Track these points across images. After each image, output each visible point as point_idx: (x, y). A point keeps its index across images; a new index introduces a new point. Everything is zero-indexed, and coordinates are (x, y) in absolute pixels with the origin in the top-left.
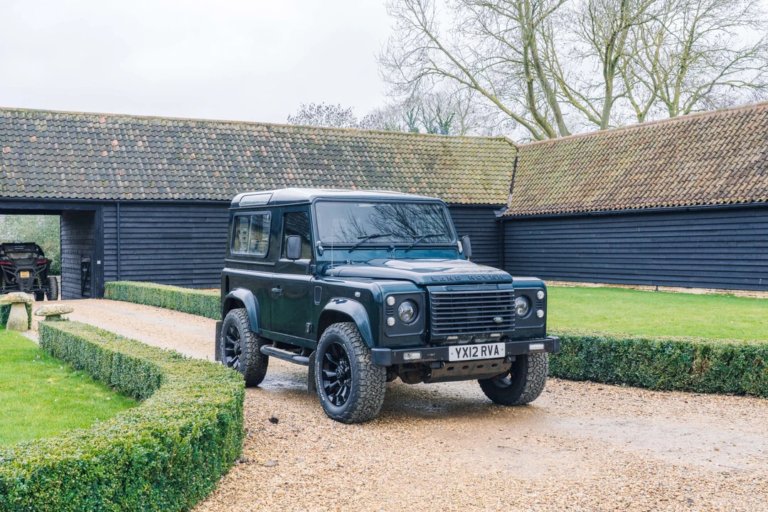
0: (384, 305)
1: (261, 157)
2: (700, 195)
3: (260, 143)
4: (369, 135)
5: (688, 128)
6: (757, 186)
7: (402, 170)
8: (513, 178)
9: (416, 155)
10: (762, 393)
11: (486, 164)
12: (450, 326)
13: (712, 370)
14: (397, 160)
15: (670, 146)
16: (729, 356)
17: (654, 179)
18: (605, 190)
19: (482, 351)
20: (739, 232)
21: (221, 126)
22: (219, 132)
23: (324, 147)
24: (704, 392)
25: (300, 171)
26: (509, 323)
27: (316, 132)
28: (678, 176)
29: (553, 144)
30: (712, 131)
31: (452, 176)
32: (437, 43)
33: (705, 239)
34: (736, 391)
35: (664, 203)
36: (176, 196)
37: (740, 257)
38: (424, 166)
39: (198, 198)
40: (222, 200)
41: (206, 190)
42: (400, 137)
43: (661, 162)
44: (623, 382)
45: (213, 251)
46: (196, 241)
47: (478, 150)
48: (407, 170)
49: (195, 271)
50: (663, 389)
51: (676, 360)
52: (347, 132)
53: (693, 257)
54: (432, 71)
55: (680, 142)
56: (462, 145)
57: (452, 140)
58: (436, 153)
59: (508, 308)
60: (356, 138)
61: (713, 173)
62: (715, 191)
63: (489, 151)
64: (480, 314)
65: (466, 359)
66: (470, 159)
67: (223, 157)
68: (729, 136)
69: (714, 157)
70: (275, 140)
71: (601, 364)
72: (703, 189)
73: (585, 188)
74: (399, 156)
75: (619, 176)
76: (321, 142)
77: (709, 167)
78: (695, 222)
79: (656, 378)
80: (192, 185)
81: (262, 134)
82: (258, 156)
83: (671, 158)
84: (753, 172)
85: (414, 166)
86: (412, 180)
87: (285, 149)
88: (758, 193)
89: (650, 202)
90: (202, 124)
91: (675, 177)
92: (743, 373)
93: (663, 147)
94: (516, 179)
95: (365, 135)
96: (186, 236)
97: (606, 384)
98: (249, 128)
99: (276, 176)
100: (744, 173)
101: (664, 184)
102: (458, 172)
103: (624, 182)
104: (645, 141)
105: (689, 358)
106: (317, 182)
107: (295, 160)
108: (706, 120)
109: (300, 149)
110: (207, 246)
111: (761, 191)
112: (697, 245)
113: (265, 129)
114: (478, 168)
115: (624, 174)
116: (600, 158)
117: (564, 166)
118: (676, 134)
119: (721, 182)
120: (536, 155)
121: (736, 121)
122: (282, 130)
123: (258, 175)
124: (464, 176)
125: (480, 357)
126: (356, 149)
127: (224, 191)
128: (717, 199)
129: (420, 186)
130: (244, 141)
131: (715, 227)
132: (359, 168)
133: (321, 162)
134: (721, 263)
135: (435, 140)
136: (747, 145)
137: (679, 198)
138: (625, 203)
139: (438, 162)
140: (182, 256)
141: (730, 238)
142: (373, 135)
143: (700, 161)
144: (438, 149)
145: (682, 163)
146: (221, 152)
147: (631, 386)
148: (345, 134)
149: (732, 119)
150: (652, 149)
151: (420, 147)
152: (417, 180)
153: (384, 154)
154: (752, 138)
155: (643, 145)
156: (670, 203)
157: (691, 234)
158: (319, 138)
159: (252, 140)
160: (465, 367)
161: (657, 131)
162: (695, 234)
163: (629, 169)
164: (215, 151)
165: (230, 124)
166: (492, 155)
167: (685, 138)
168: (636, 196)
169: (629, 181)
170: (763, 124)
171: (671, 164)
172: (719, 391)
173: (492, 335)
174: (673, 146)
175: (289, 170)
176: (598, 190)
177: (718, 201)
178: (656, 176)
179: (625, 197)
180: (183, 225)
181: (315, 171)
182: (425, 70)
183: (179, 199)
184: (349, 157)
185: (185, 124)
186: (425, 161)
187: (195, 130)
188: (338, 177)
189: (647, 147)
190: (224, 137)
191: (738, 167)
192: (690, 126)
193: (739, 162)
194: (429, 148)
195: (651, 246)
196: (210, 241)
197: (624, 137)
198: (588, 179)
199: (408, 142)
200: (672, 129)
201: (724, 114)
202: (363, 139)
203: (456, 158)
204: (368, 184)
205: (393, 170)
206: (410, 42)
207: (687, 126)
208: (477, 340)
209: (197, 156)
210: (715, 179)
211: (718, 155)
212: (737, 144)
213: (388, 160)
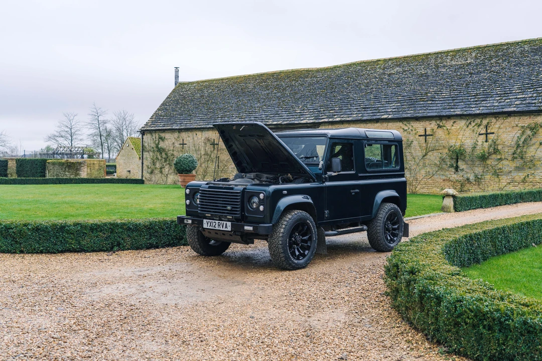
19: (218, 225)
26: (236, 211)
64: (220, 203)
125: (217, 228)
160: (216, 233)
173: (228, 217)
208: (223, 219)
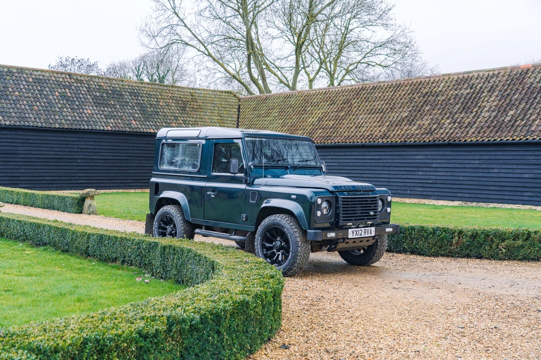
0: (316, 204)
1: (67, 97)
2: (371, 136)
3: (65, 87)
4: (140, 85)
5: (359, 92)
6: (408, 132)
7: (165, 110)
8: (238, 119)
9: (174, 101)
10: (492, 257)
11: (220, 109)
12: (349, 217)
13: (464, 244)
14: (161, 104)
15: (348, 103)
16: (475, 236)
17: (339, 125)
18: (305, 130)
19: (365, 232)
20: (396, 161)
21: (35, 73)
22: (34, 77)
23: (110, 92)
24: (458, 257)
25: (95, 108)
26: (376, 215)
27: (104, 80)
28: (355, 123)
29: (265, 97)
30: (376, 95)
31: (199, 116)
32: (183, 22)
33: (373, 164)
34: (477, 256)
35: (347, 140)
36: (8, 123)
37: (396, 176)
38: (179, 109)
39: (24, 125)
40: (42, 127)
41: (29, 119)
42: (161, 87)
43: (343, 114)
44: (408, 252)
45: (34, 164)
46: (21, 156)
47: (214, 99)
48: (169, 111)
49: (20, 178)
50: (433, 256)
51: (442, 238)
52: (126, 82)
53: (365, 176)
54: (178, 41)
55: (354, 101)
56: (203, 95)
57: (197, 91)
58: (187, 100)
59: (375, 206)
60: (132, 86)
61: (378, 122)
62: (381, 134)
63: (221, 100)
64: (362, 210)
65: (357, 237)
66: (210, 105)
67: (39, 96)
68: (387, 99)
69: (378, 112)
70: (76, 85)
71: (393, 241)
72: (372, 133)
73: (291, 128)
74: (162, 101)
75: (315, 122)
76: (108, 88)
77: (375, 118)
78: (368, 154)
79: (429, 249)
80: (18, 115)
81: (66, 80)
82: (63, 96)
83: (349, 112)
84: (404, 123)
85: (173, 108)
86: (173, 118)
87: (83, 92)
88: (409, 137)
89: (337, 140)
90: (21, 70)
91: (353, 124)
92: (482, 245)
93: (343, 104)
94: (240, 120)
95: (138, 85)
96: (14, 152)
97: (396, 253)
98: (55, 75)
99: (78, 111)
100: (399, 123)
101: (346, 128)
102: (202, 114)
103: (318, 126)
104: (331, 99)
105: (450, 237)
106: (108, 117)
107: (91, 100)
108: (371, 88)
109: (94, 92)
110: (30, 160)
111: (410, 135)
112: (369, 168)
113: (68, 76)
114: (215, 112)
115: (318, 120)
116: (300, 109)
117: (275, 113)
118: (351, 96)
119: (384, 129)
120: (253, 104)
121: (391, 90)
122: (79, 78)
123: (65, 110)
124: (207, 117)
125: (363, 236)
126: (132, 94)
127: (43, 121)
128: (382, 139)
129: (178, 122)
130: (53, 85)
131: (380, 157)
132: (136, 108)
133: (110, 103)
134: (384, 180)
135: (185, 90)
136: (399, 105)
137: (357, 138)
138: (320, 139)
139: (189, 106)
140: (10, 167)
141: (390, 164)
142: (143, 85)
143: (369, 114)
144: (188, 97)
145: (357, 115)
146: (37, 92)
147: (412, 254)
148: (124, 83)
149: (388, 88)
150: (336, 105)
151: (176, 95)
152: (176, 118)
153: (152, 99)
154: (402, 101)
155: (329, 102)
156: (351, 141)
157: (365, 161)
158: (106, 85)
159: (59, 84)
160: (354, 242)
161: (338, 93)
162: (367, 161)
163: (321, 117)
164: (32, 90)
165: (42, 71)
166: (223, 103)
167: (358, 99)
168: (328, 135)
169: (321, 125)
170: (408, 92)
171: (350, 115)
172: (468, 256)
173: (368, 223)
174: (350, 104)
175: (87, 107)
176: (301, 130)
177: (383, 141)
178: (340, 122)
179: (320, 136)
180: (12, 144)
181: (106, 109)
182: (174, 41)
183: (10, 125)
184: (128, 100)
185: (9, 70)
186: (180, 105)
187: (16, 74)
188: (122, 114)
189: (332, 104)
190: (38, 81)
191: (394, 119)
192: (360, 91)
193: (394, 116)
194: (182, 96)
195: (337, 168)
196: (32, 156)
197: (315, 95)
198: (293, 123)
199: (167, 91)
200: (348, 92)
201: (382, 85)
202: (136, 87)
203: (200, 104)
204: (143, 120)
205: (159, 111)
206: (164, 20)
207: (358, 91)
208: (360, 226)
209: (20, 94)
210: (380, 126)
211: (381, 111)
212: (392, 104)
213: (155, 103)
